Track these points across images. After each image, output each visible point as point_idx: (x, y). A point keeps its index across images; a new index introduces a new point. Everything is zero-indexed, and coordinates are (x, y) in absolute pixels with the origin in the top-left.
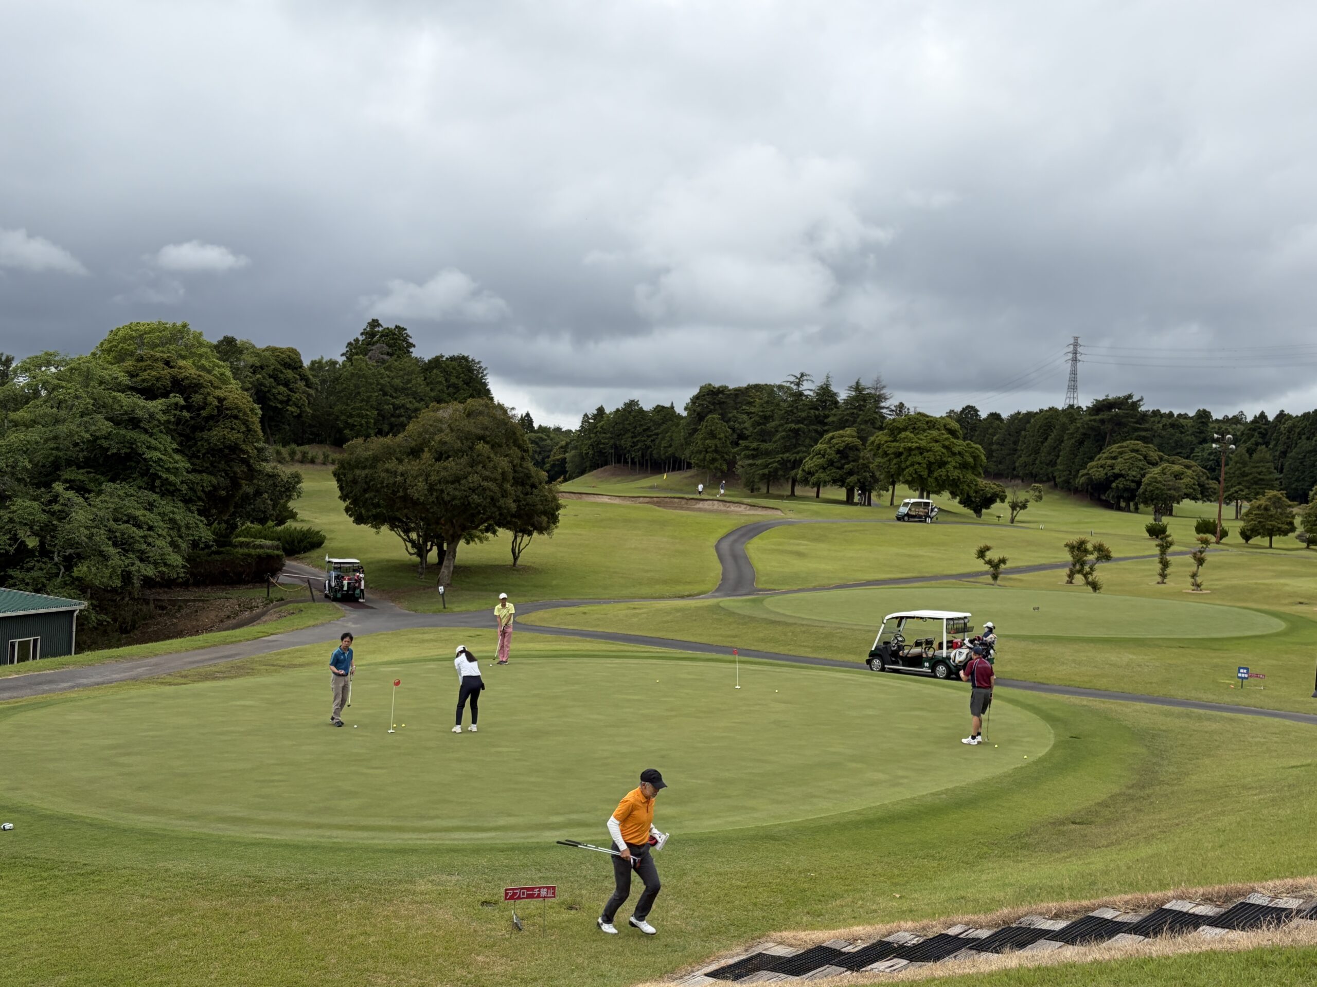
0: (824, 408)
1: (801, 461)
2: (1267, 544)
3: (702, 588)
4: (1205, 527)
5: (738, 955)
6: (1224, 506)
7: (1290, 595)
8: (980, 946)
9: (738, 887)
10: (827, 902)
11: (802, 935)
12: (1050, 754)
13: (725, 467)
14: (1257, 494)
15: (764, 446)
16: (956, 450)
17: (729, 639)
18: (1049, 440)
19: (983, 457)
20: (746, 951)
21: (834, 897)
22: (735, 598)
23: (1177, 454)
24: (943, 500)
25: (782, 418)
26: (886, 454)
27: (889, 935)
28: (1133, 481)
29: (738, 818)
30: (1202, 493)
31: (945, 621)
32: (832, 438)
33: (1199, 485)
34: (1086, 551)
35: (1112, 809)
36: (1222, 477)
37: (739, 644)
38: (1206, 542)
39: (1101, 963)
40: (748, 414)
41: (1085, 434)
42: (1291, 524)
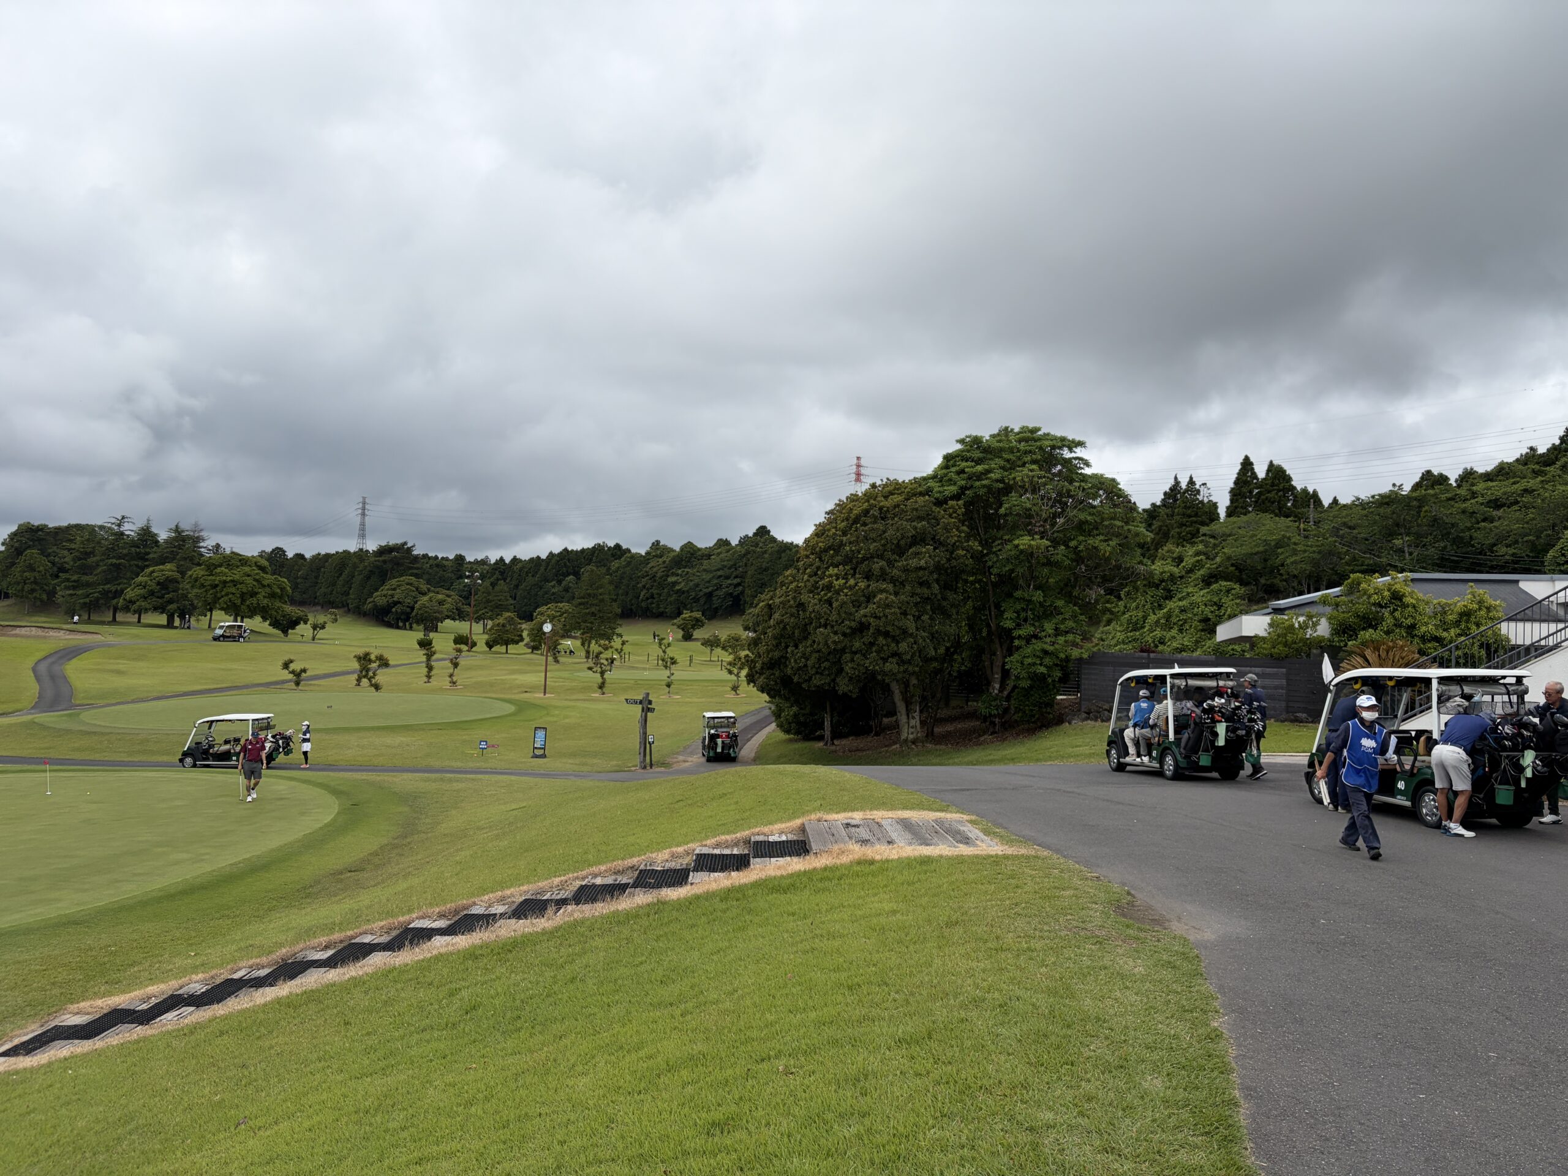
0: (145, 546)
1: (122, 591)
2: (505, 651)
3: (19, 706)
4: (460, 640)
5: (33, 1031)
6: (474, 624)
7: (519, 686)
8: (258, 983)
9: (36, 971)
10: (125, 971)
11: (99, 1002)
12: (334, 820)
13: (44, 597)
14: (498, 615)
15: (85, 578)
16: (265, 582)
17: (43, 751)
18: (343, 576)
19: (288, 588)
20: (42, 1026)
21: (133, 965)
22: (52, 714)
23: (441, 587)
24: (255, 623)
25: (103, 555)
26: (203, 586)
27: (181, 988)
28: (408, 607)
29: (39, 910)
30: (459, 615)
31: (251, 722)
32: (153, 572)
33: (457, 609)
34: (370, 661)
35: (380, 857)
36: (473, 603)
37: (53, 754)
38: (459, 651)
39: (356, 978)
40: (69, 550)
41: (371, 571)
42: (521, 636)
